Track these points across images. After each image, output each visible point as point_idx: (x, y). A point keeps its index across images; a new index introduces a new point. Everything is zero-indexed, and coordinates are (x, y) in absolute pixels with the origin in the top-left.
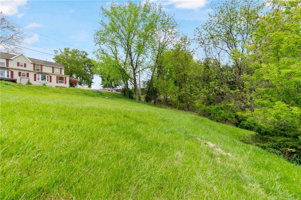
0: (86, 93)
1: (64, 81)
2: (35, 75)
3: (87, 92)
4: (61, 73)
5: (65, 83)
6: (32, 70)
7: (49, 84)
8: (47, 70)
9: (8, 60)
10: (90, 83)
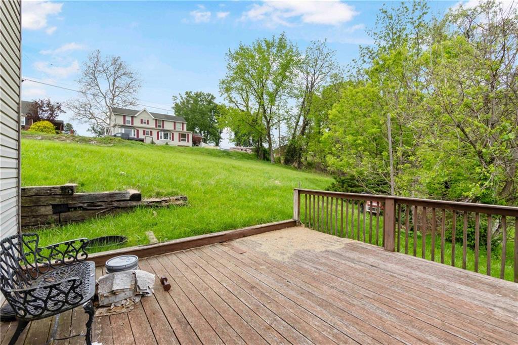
0: (210, 153)
1: (187, 139)
2: (158, 133)
3: (212, 151)
4: (183, 130)
5: (188, 141)
6: (154, 127)
7: (171, 143)
8: (169, 126)
9: (132, 117)
10: (217, 140)
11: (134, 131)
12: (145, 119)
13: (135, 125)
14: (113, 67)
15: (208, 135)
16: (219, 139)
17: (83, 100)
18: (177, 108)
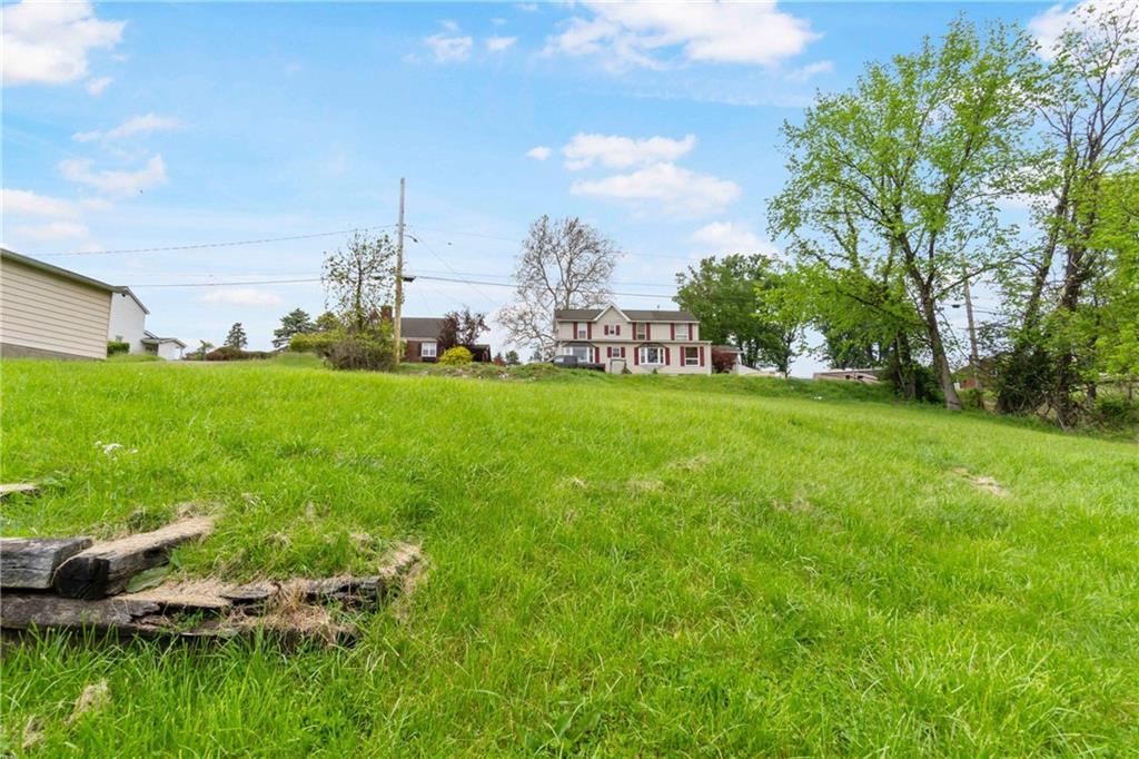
0: (751, 388)
1: (699, 359)
2: (636, 350)
3: (754, 382)
4: (691, 339)
5: (702, 364)
6: (630, 338)
7: (665, 370)
8: (659, 334)
9: (589, 324)
10: (782, 358)
11: (591, 351)
12: (612, 323)
13: (594, 338)
14: (567, 238)
15: (757, 349)
16: (786, 357)
17: (522, 306)
18: (685, 297)
